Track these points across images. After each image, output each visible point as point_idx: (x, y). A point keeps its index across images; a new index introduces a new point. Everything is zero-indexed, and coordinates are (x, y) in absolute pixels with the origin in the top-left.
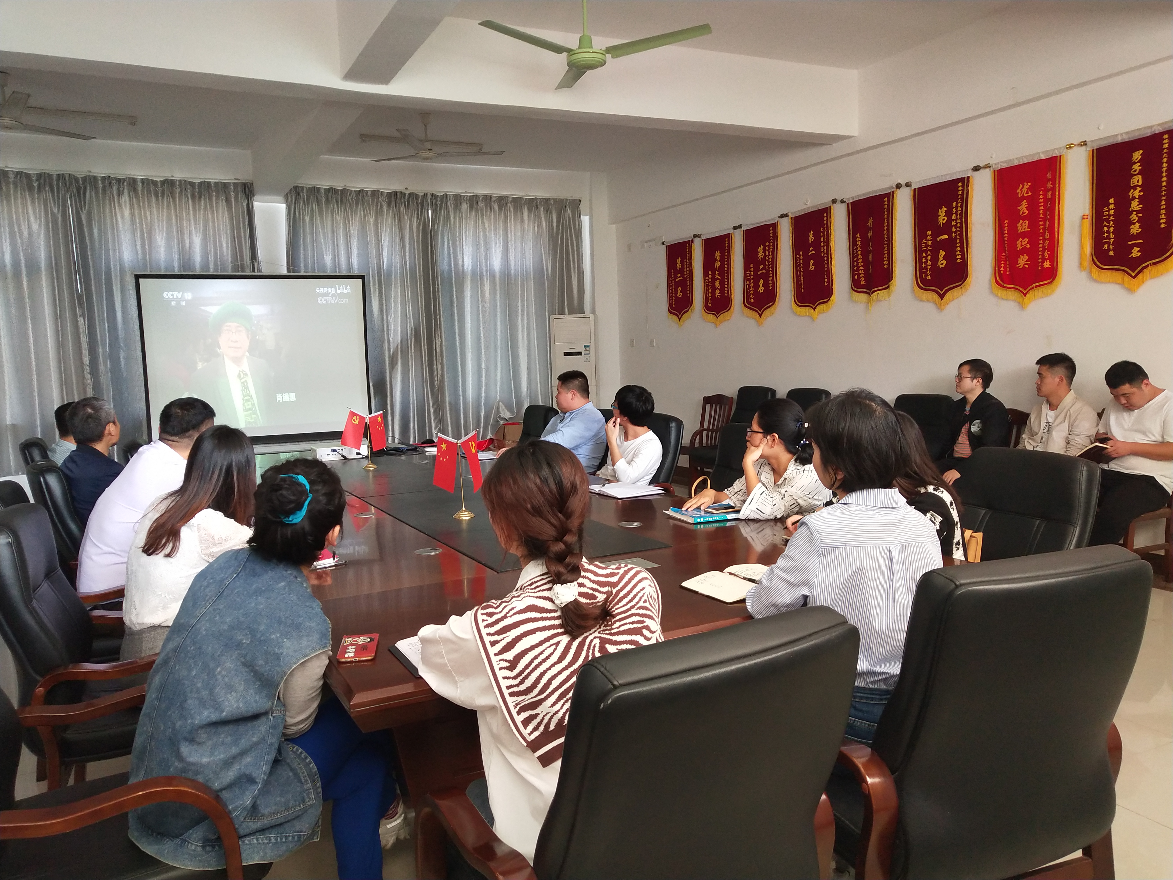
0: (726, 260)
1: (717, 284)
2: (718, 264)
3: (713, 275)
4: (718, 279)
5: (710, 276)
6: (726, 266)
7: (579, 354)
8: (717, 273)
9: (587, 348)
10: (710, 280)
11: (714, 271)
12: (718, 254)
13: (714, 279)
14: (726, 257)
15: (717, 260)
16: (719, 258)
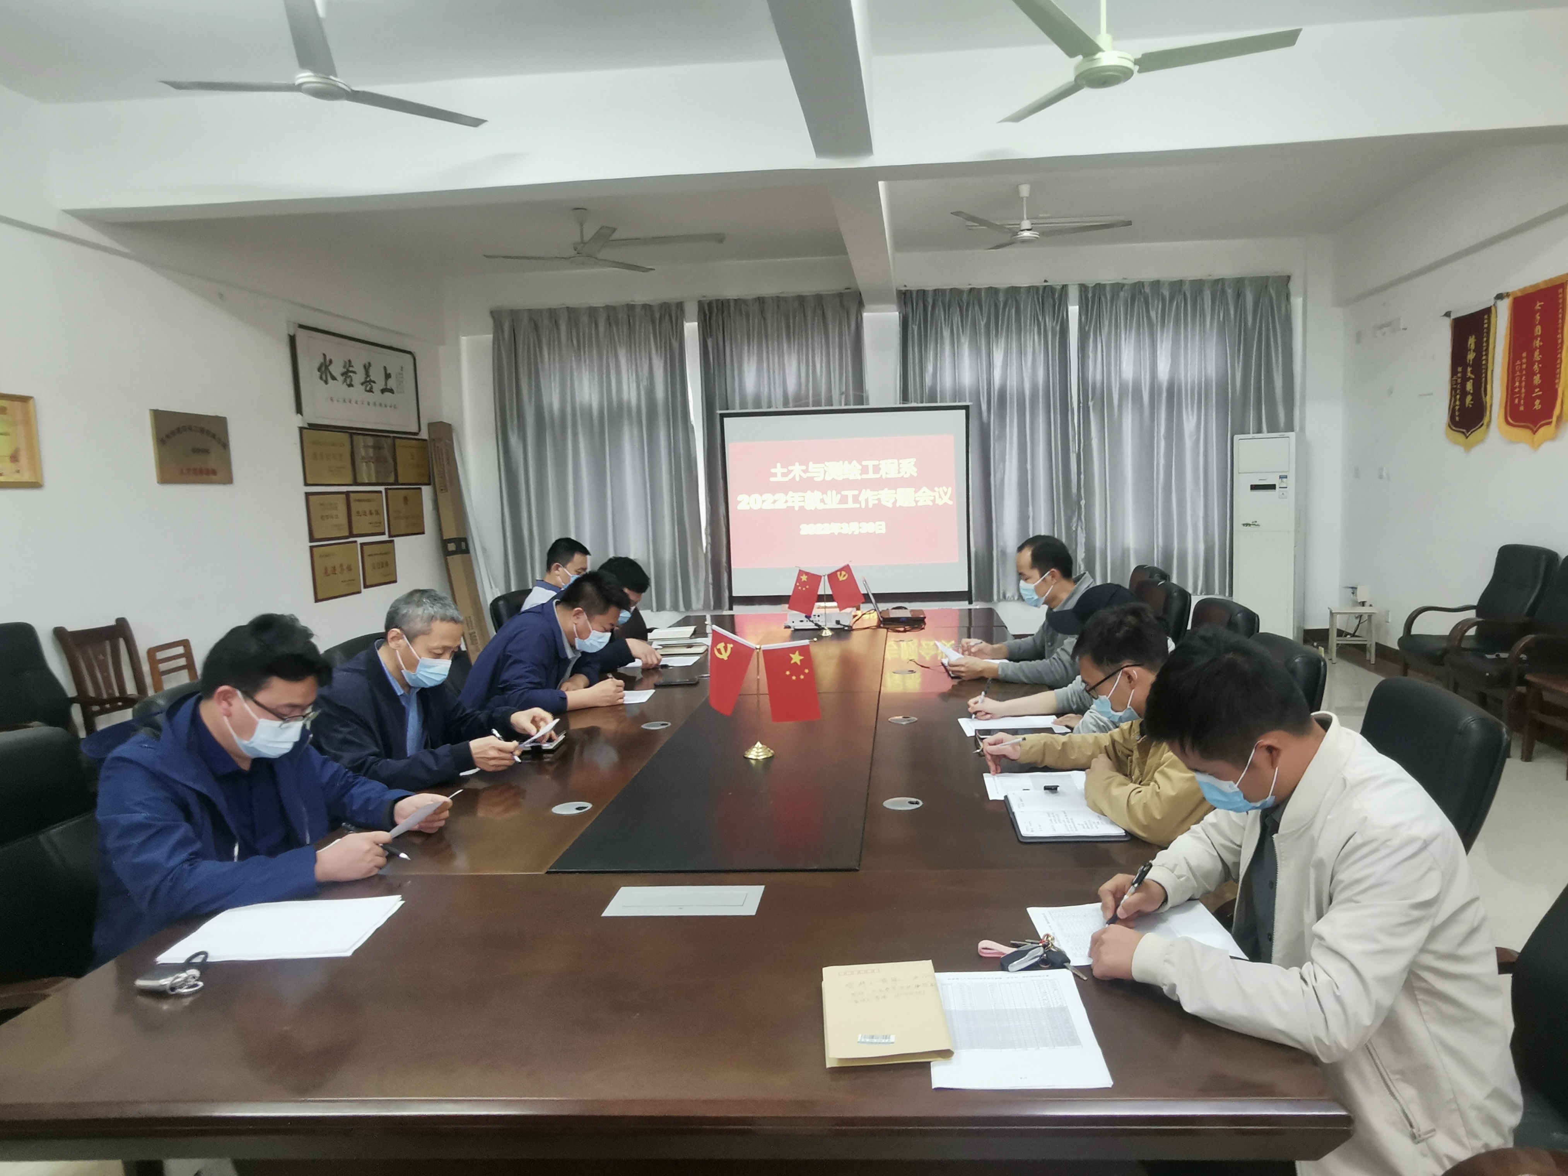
0: (1482, 349)
1: (1469, 386)
2: (1471, 356)
3: (1464, 372)
4: (1470, 378)
5: (1459, 375)
6: (1484, 358)
7: (1272, 487)
8: (1469, 369)
9: (1284, 480)
10: (1459, 381)
11: (1465, 366)
12: (1472, 341)
13: (1465, 380)
14: (1485, 344)
15: (1470, 350)
16: (1473, 347)
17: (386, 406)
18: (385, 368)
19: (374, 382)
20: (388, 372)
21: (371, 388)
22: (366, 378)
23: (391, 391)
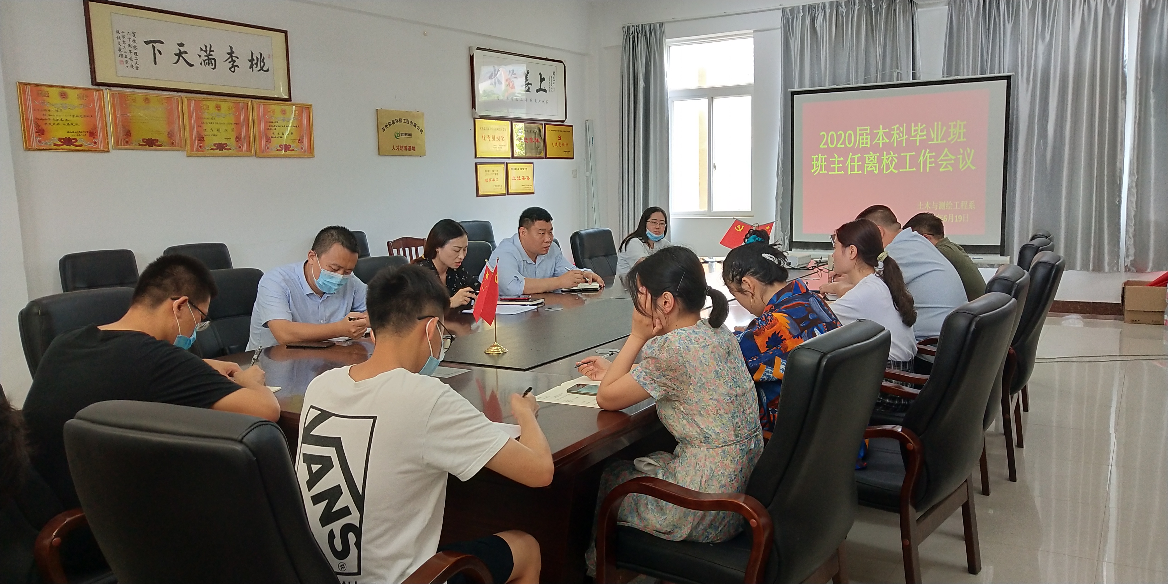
17: (539, 102)
18: (540, 74)
19: (531, 84)
20: (542, 77)
21: (529, 88)
22: (526, 81)
23: (545, 91)
